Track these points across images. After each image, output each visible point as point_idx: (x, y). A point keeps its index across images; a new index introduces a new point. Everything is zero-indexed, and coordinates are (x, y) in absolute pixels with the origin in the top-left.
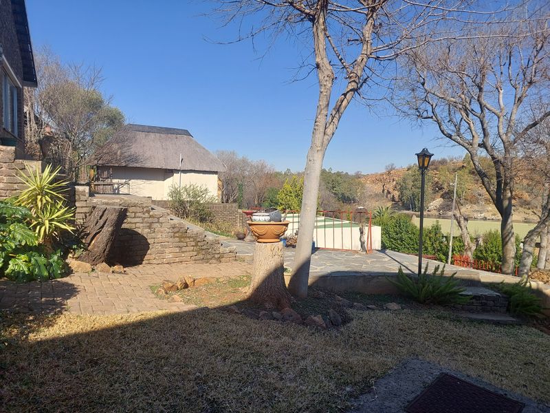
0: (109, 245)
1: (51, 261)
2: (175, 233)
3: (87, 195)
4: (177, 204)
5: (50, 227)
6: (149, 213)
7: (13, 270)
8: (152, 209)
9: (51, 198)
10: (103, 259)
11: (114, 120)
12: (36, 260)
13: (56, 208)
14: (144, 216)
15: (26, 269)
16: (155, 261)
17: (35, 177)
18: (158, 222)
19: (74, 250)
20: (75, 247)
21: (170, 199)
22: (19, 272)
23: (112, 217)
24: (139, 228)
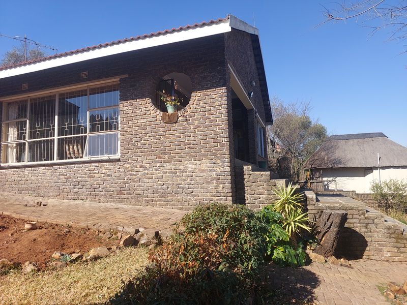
0: (336, 242)
1: (298, 252)
2: (391, 234)
3: (315, 201)
4: (379, 197)
5: (295, 227)
6: (364, 216)
7: (277, 257)
8: (367, 211)
9: (294, 206)
10: (332, 252)
11: (320, 133)
12: (289, 251)
13: (297, 213)
14: (360, 218)
15: (283, 258)
16: (374, 258)
17: (283, 190)
18: (373, 223)
19: (311, 243)
20: (311, 241)
21: (372, 192)
22: (280, 259)
23: (337, 220)
24: (356, 227)
